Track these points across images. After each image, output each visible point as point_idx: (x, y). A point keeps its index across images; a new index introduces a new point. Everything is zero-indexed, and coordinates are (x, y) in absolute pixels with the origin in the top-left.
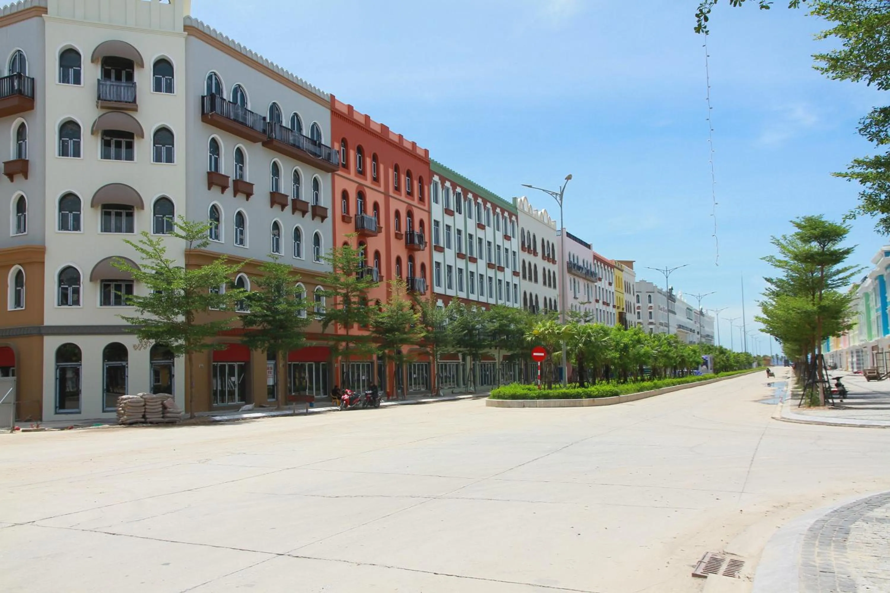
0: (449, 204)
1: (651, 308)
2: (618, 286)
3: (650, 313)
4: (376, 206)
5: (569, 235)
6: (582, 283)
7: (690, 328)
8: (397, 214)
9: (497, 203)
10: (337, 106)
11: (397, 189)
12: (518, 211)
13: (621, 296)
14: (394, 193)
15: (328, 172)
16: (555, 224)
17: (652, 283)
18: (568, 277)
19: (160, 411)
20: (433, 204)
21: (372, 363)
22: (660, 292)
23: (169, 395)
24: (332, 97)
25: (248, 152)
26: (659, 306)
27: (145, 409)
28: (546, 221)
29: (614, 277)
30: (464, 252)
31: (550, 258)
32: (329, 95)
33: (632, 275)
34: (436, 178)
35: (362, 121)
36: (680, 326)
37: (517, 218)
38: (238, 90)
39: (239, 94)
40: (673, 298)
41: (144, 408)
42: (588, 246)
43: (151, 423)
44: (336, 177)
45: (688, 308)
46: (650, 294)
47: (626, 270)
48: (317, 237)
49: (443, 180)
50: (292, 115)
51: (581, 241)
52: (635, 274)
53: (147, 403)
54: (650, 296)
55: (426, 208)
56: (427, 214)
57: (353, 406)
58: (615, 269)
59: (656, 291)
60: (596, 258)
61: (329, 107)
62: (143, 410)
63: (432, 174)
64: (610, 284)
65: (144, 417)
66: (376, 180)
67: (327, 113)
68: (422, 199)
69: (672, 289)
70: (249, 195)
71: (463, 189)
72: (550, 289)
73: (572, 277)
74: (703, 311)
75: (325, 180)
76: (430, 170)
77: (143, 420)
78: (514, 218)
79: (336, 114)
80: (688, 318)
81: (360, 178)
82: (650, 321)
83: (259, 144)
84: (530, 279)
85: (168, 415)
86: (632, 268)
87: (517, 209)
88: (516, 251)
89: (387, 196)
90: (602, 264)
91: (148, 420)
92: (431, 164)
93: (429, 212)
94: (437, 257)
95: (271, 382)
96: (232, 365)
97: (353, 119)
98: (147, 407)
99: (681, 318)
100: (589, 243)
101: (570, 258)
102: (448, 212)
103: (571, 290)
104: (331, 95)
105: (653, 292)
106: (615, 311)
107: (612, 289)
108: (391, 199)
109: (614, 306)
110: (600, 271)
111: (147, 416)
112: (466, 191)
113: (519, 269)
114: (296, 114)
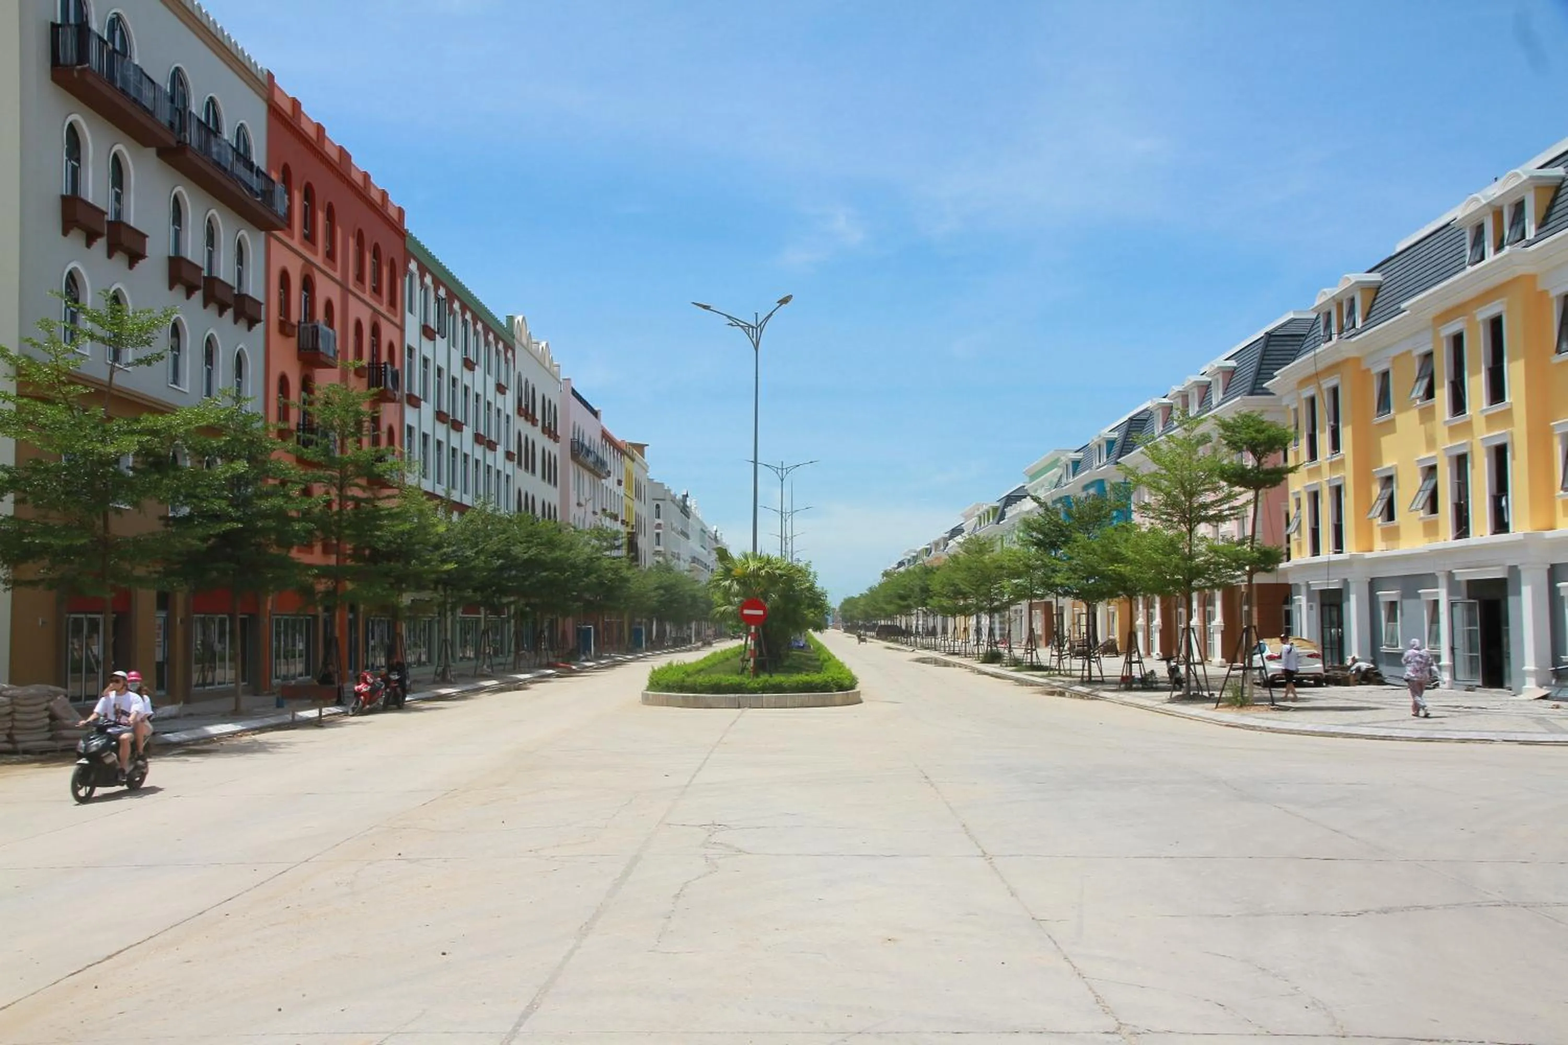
0: (428, 318)
1: (659, 526)
2: (629, 487)
3: (658, 535)
4: (329, 306)
5: (574, 392)
6: (587, 476)
7: (705, 562)
8: (358, 324)
9: (491, 326)
10: (278, 98)
11: (360, 278)
12: (515, 341)
13: (630, 503)
14: (355, 285)
15: (262, 230)
16: (559, 369)
17: (662, 485)
18: (572, 467)
19: (43, 727)
20: (408, 314)
21: (315, 617)
22: (673, 500)
23: (59, 689)
24: (271, 76)
25: (134, 163)
26: (672, 524)
27: (13, 720)
28: (547, 365)
29: (624, 471)
30: (445, 409)
31: (550, 432)
32: (265, 73)
33: (644, 468)
34: (413, 266)
35: (312, 132)
36: (694, 560)
37: (514, 355)
38: (116, 23)
39: (118, 33)
40: (687, 511)
41: (8, 718)
42: (595, 414)
43: (26, 752)
44: (274, 243)
45: (702, 530)
46: (658, 502)
47: (639, 461)
48: (240, 360)
49: (423, 270)
50: (207, 99)
51: (587, 403)
52: (648, 466)
53: (17, 708)
54: (658, 506)
55: (397, 320)
56: (398, 331)
57: (372, 706)
58: (626, 457)
59: (668, 497)
60: (605, 436)
61: (265, 96)
62: (9, 725)
63: (408, 256)
64: (620, 483)
65: (10, 739)
66: (330, 255)
67: (261, 109)
68: (392, 303)
69: (687, 496)
70: (135, 256)
71: (449, 292)
72: (549, 486)
73: (576, 466)
74: (718, 534)
75: (254, 242)
76: (406, 250)
77: (9, 746)
78: (510, 355)
79: (274, 111)
80: (702, 546)
81: (306, 247)
82: (658, 548)
83: (152, 151)
84: (527, 467)
85: (65, 733)
86: (643, 455)
87: (514, 337)
88: (511, 414)
89: (345, 290)
90: (612, 448)
91: (20, 746)
92: (407, 239)
93: (402, 329)
94: (410, 415)
95: (159, 657)
96: (95, 619)
97: (299, 126)
98: (17, 716)
99: (694, 545)
100: (596, 409)
101: (574, 433)
102: (427, 332)
103: (574, 489)
104: (269, 72)
105: (663, 500)
106: (623, 529)
107: (621, 491)
108: (351, 297)
109: (623, 522)
110: (608, 456)
111: (17, 738)
112: (451, 296)
113: (513, 449)
114: (211, 99)
